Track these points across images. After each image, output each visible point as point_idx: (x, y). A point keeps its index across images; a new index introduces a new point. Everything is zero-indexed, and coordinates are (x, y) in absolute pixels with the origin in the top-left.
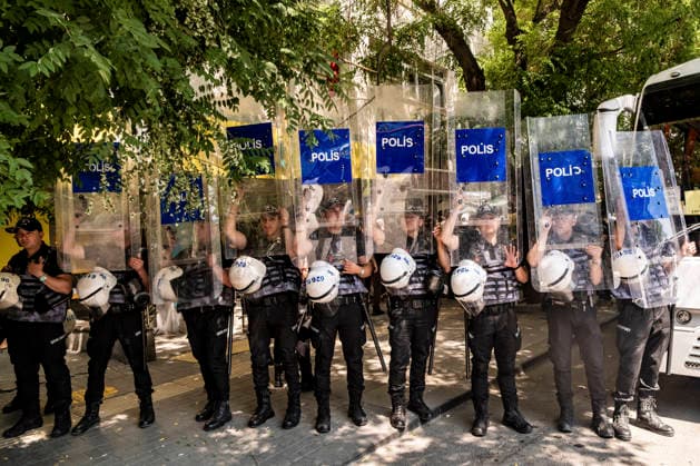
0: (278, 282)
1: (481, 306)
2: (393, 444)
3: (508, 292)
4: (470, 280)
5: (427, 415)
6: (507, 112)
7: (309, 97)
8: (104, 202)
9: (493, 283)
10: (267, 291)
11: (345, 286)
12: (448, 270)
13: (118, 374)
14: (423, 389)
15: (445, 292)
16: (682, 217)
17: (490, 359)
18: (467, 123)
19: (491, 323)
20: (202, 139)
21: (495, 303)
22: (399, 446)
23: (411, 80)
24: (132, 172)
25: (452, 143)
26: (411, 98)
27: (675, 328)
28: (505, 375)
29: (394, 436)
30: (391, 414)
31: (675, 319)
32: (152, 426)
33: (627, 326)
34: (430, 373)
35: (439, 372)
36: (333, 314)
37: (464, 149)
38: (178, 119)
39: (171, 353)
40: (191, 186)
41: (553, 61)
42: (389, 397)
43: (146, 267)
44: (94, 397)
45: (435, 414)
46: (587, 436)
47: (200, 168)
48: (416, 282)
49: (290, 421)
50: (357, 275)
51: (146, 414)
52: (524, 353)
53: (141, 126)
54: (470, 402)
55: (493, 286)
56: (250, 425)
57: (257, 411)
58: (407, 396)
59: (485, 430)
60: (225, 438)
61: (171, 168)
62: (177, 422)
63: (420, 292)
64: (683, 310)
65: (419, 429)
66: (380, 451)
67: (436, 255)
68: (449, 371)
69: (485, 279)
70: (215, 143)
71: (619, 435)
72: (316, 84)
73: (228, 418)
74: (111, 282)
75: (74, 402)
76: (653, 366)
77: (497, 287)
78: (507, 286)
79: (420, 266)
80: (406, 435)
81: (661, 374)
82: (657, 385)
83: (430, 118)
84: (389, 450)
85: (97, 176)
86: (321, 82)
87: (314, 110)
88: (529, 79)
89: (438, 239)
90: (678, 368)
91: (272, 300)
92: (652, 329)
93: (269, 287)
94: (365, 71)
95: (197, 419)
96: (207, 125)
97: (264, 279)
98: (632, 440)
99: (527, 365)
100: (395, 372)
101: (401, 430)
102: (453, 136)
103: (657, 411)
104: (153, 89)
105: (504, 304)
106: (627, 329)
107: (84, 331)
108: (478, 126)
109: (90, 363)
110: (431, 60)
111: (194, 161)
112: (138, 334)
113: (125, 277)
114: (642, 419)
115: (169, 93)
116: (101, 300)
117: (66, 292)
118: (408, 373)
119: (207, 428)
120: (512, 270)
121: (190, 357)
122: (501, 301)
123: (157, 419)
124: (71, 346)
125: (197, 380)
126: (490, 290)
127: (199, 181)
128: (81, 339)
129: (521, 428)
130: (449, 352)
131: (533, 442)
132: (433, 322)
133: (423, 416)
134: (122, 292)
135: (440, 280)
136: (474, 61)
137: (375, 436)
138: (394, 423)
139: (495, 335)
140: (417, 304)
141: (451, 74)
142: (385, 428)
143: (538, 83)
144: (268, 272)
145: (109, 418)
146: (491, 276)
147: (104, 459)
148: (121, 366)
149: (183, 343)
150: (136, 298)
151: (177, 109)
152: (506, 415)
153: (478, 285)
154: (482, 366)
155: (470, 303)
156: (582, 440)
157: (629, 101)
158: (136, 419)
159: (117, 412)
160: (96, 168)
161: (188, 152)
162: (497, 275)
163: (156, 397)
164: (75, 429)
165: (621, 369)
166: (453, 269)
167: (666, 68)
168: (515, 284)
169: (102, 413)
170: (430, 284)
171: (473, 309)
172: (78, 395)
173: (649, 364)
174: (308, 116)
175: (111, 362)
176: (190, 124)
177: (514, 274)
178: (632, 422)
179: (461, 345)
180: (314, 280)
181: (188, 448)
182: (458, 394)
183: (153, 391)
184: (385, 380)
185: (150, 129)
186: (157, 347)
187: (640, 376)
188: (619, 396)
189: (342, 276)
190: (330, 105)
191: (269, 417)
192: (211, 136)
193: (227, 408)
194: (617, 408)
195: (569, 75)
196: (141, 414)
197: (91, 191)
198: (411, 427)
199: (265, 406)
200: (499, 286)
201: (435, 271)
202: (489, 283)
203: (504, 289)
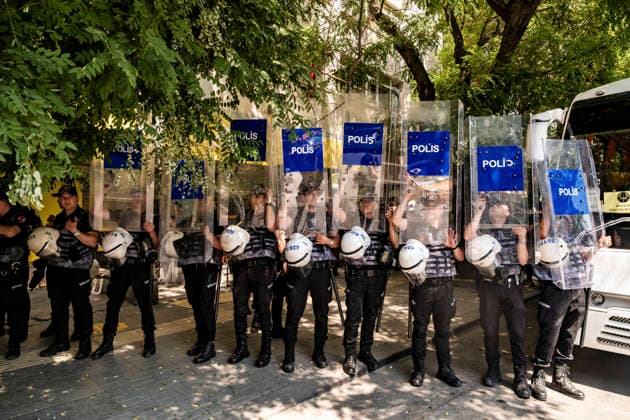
0: (258, 249)
1: (423, 278)
2: (345, 387)
3: (446, 268)
4: (415, 257)
5: (373, 365)
6: (452, 120)
7: (292, 101)
8: (129, 176)
9: (434, 260)
10: (249, 255)
11: (316, 254)
12: (397, 247)
13: (130, 312)
14: (371, 344)
15: (394, 264)
16: (601, 214)
17: (428, 322)
18: (418, 127)
19: (432, 293)
20: (206, 130)
21: (435, 276)
22: (350, 389)
23: (373, 89)
24: (151, 154)
25: (404, 142)
26: (372, 105)
27: (590, 308)
28: (441, 336)
29: (346, 380)
30: (344, 362)
31: (590, 300)
33: (547, 303)
34: (377, 331)
35: (385, 330)
36: (305, 276)
37: (415, 148)
38: (190, 114)
39: (170, 299)
40: (196, 167)
41: (493, 78)
42: (343, 348)
43: (157, 229)
44: (110, 330)
45: (380, 365)
46: (508, 394)
47: (204, 153)
48: (370, 255)
49: (262, 360)
50: (327, 246)
51: (149, 347)
52: (456, 321)
53: (160, 118)
54: (410, 356)
55: (434, 262)
56: (230, 361)
57: (236, 351)
58: (358, 348)
59: (421, 382)
60: (210, 371)
61: (181, 152)
62: (172, 354)
63: (372, 264)
64: (597, 293)
65: (366, 376)
66: (335, 391)
67: (388, 234)
68: (393, 331)
69: (427, 255)
70: (216, 134)
71: (536, 395)
72: (299, 90)
73: (213, 355)
74: (129, 240)
75: (95, 333)
76: (569, 339)
77: (437, 263)
78: (445, 263)
79: (373, 242)
80: (356, 380)
81: (575, 346)
82: (571, 355)
83: (388, 121)
84: (341, 392)
85: (125, 156)
86: (303, 88)
87: (296, 111)
88: (472, 93)
89: (390, 221)
90: (591, 342)
91: (253, 264)
92: (570, 308)
93: (251, 252)
94: (337, 81)
95: (189, 353)
96: (212, 120)
97: (248, 245)
98: (548, 400)
99: (459, 330)
101: (352, 376)
102: (406, 136)
103: (571, 377)
104: (171, 90)
105: (443, 278)
106: (547, 306)
107: (104, 277)
108: (427, 130)
109: (108, 303)
110: (390, 74)
111: (200, 148)
112: (146, 282)
113: (140, 237)
114: (557, 383)
115: (184, 93)
116: (120, 254)
117: (92, 244)
118: (359, 330)
119: (195, 362)
120: (451, 249)
121: (186, 304)
122: (440, 275)
123: (157, 351)
124: (94, 288)
125: (190, 322)
126: (432, 265)
127: (202, 163)
128: (101, 284)
129: (452, 382)
130: (394, 315)
131: (461, 394)
132: (381, 288)
133: (370, 366)
134: (136, 249)
135: (390, 254)
136: (426, 75)
137: (330, 379)
138: (346, 370)
139: (434, 303)
140: (370, 273)
141: (406, 85)
142: (338, 373)
143: (480, 96)
144: (251, 240)
145: (120, 347)
146: (433, 254)
147: (115, 380)
148: (131, 307)
149: (179, 292)
150: (147, 254)
151: (189, 105)
152: (440, 371)
153: (421, 261)
154: (422, 328)
155: (415, 275)
156: (503, 397)
157: (559, 114)
158: (141, 350)
159: (126, 344)
160: (123, 150)
161: (195, 140)
162: (438, 253)
163: (157, 333)
164: (94, 354)
165: (540, 339)
166: (401, 246)
167: (589, 88)
168: (453, 261)
169: (115, 343)
170: (381, 257)
171: (417, 280)
172: (98, 328)
173: (565, 337)
174: (291, 116)
175: (124, 304)
176: (198, 118)
177: (452, 253)
178: (548, 385)
179: (404, 310)
180: (291, 248)
181: (181, 377)
182: (400, 350)
183: (155, 328)
184: (341, 333)
185: (166, 120)
186: (160, 293)
187: (557, 347)
188: (537, 362)
189: (314, 246)
190: (309, 108)
191: (245, 357)
192: (214, 128)
193: (213, 346)
195: (506, 91)
196: (145, 346)
197: (120, 167)
198: (360, 375)
199: (243, 348)
200: (439, 263)
201: (386, 247)
202: (431, 260)
203: (443, 265)
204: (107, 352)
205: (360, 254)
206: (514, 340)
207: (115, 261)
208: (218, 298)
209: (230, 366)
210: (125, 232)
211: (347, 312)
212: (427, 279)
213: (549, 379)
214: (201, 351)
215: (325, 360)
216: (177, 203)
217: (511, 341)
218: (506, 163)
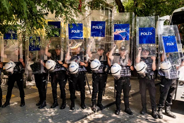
0: (59, 67)
1: (119, 77)
2: (92, 115)
3: (128, 73)
4: (117, 69)
5: (102, 108)
6: (130, 20)
7: (71, 13)
8: (12, 42)
9: (124, 70)
10: (57, 70)
11: (80, 69)
12: (110, 66)
13: (16, 91)
14: (102, 100)
15: (109, 72)
16: (182, 53)
17: (121, 92)
18: (118, 23)
19: (123, 82)
20: (40, 25)
21: (124, 76)
22: (94, 116)
23: (103, 9)
24: (20, 34)
26: (102, 14)
27: (178, 86)
28: (126, 98)
29: (92, 113)
30: (92, 107)
31: (178, 83)
32: (24, 106)
33: (163, 85)
34: (104, 96)
35: (107, 95)
36: (77, 77)
37: (117, 30)
38: (33, 19)
39: (30, 86)
40: (36, 38)
41: (145, 4)
44: (9, 97)
45: (104, 108)
46: (150, 117)
47: (39, 33)
48: (101, 69)
49: (63, 107)
50: (84, 66)
51: (22, 103)
52: (132, 91)
53: (23, 20)
54: (115, 104)
55: (123, 71)
56: (51, 107)
57: (54, 104)
58: (97, 102)
59: (119, 113)
60: (44, 111)
61: (31, 33)
62: (31, 105)
63: (102, 72)
64: (181, 81)
65: (100, 112)
66: (88, 117)
67: (107, 61)
68: (110, 96)
70: (43, 26)
71: (160, 117)
72: (73, 9)
73: (45, 105)
74: (14, 65)
75: (3, 98)
76: (170, 97)
77: (124, 71)
78: (127, 71)
79: (102, 64)
80: (96, 113)
81: (173, 100)
82: (171, 103)
83: (107, 21)
84: (91, 117)
85: (10, 34)
86: (75, 9)
87: (72, 17)
88: (138, 10)
89: (108, 57)
90: (178, 98)
91: (58, 73)
92: (171, 86)
93: (57, 69)
94: (89, 6)
95: (37, 105)
96: (41, 21)
97: (55, 66)
98: (163, 119)
99: (133, 95)
100: (94, 95)
101: (95, 112)
102: (114, 26)
104: (25, 9)
105: (126, 77)
106: (163, 86)
107: (7, 78)
108: (121, 23)
110: (109, 3)
111: (38, 31)
112: (21, 80)
113: (18, 64)
114: (167, 113)
115: (31, 11)
116: (11, 70)
117: (1, 67)
118: (97, 95)
119: (39, 108)
120: (129, 67)
121: (35, 87)
122: (126, 76)
123: (26, 104)
124: (3, 83)
125: (37, 94)
126: (123, 72)
127: (39, 37)
128: (5, 81)
129: (130, 113)
130: (110, 90)
131: (133, 117)
132: (105, 81)
133: (101, 108)
134: (17, 68)
135: (108, 69)
136: (121, 4)
137: (87, 113)
138: (93, 110)
139: (123, 86)
140: (101, 75)
141: (115, 7)
142: (90, 111)
143: (140, 11)
144: (56, 64)
146: (123, 68)
147: (10, 115)
148: (16, 89)
149: (34, 83)
150: (21, 70)
151: (33, 16)
152: (126, 109)
153: (119, 71)
154: (119, 94)
155: (116, 76)
156: (148, 118)
157: (168, 17)
158: (20, 104)
159: (14, 102)
160: (10, 32)
161: (35, 28)
162: (125, 68)
163: (25, 98)
164: (3, 106)
165: (161, 97)
166: (112, 66)
167: (181, 7)
168: (130, 71)
169: (10, 102)
170: (105, 70)
171: (117, 78)
172: (4, 96)
174: (70, 19)
175: (14, 88)
176: (37, 20)
177: (130, 68)
178: (163, 113)
179: (113, 88)
180: (71, 67)
181: (34, 113)
182: (112, 102)
183: (25, 96)
184: (91, 97)
185: (25, 21)
186: (27, 84)
188: (160, 106)
189: (79, 66)
190: (77, 16)
192: (42, 24)
193: (45, 102)
194: (159, 109)
195: (150, 8)
196: (21, 103)
197: (8, 39)
198: (98, 111)
199: (56, 102)
200: (125, 71)
201: (106, 66)
202: (122, 70)
203: (126, 72)
204: (7, 105)
205: (97, 69)
206: (152, 98)
207: (10, 73)
208: (47, 85)
209: (52, 109)
210: (13, 62)
211: (93, 89)
212: (121, 77)
213: (164, 111)
214: (41, 104)
215: (85, 106)
216: (31, 52)
217: (150, 98)
218: (149, 34)
